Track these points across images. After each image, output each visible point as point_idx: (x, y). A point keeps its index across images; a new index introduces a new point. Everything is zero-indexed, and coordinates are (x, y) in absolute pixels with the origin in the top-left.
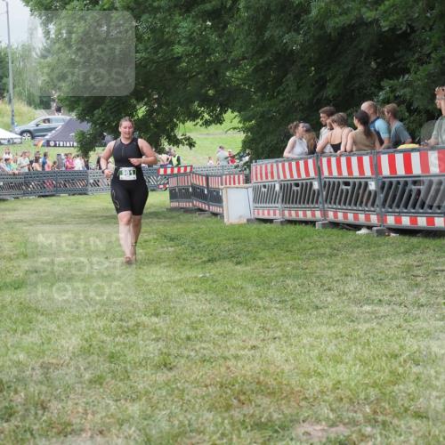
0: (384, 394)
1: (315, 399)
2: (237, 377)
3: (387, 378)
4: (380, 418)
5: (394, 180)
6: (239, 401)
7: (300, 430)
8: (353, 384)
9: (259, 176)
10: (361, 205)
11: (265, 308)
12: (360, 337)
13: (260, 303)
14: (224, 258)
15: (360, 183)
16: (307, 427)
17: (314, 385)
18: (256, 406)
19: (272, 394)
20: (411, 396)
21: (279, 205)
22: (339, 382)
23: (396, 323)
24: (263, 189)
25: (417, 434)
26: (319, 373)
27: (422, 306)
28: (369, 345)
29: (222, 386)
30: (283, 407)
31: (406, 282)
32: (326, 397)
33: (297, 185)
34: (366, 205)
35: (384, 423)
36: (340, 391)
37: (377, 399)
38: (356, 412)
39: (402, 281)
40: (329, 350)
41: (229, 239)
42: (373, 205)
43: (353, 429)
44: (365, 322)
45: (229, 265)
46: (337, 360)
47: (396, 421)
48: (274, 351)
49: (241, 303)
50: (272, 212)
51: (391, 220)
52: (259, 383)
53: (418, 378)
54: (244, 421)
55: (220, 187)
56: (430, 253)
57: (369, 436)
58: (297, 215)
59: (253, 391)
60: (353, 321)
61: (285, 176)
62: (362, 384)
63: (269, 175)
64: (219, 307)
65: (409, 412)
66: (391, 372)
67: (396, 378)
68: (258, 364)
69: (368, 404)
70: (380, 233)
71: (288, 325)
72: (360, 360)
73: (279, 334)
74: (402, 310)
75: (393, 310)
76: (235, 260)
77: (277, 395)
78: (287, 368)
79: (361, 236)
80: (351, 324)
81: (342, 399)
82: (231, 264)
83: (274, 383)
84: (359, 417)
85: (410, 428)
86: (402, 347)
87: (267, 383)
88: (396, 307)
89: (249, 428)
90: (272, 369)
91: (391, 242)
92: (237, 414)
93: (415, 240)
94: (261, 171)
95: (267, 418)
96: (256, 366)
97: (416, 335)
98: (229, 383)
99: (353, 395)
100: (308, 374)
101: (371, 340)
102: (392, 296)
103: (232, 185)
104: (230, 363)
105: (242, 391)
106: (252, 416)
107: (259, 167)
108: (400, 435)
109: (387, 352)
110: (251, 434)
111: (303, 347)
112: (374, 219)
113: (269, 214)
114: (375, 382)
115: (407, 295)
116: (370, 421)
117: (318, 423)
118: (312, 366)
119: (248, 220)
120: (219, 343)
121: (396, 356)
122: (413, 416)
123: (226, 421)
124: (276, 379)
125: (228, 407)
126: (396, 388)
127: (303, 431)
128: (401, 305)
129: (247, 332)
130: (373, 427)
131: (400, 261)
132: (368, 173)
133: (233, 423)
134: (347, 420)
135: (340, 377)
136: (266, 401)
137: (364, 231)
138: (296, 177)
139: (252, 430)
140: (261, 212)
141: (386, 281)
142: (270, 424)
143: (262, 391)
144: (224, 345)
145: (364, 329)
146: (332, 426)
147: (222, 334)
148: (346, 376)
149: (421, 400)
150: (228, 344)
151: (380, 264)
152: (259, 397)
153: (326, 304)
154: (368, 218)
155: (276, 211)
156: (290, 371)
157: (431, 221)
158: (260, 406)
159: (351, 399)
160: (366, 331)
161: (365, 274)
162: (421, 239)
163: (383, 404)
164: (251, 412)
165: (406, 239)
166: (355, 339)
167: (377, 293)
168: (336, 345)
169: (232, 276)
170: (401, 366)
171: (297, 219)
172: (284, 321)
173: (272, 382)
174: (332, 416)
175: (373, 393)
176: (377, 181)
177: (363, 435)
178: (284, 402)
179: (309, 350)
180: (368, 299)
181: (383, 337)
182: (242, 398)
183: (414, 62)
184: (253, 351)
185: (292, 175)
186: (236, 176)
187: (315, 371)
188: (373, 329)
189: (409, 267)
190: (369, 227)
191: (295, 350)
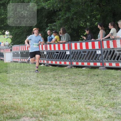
0: (46, 109)
1: (27, 111)
2: (6, 105)
3: (47, 105)
4: (44, 116)
5: (51, 51)
6: (6, 111)
7: (22, 119)
8: (37, 107)
9: (14, 49)
10: (42, 58)
11: (15, 86)
12: (40, 94)
13: (13, 85)
14: (4, 72)
15: (42, 52)
16: (24, 118)
17: (27, 107)
18: (11, 113)
19: (15, 109)
20: (53, 110)
21: (20, 58)
22: (34, 106)
23: (50, 90)
24: (15, 53)
25: (54, 120)
26: (28, 104)
27: (57, 85)
28: (42, 96)
29: (1, 107)
30: (18, 113)
31: (53, 79)
32: (30, 110)
33: (25, 52)
34: (43, 58)
35: (45, 117)
36: (34, 108)
37: (44, 111)
38: (38, 114)
39: (52, 78)
40: (31, 97)
41: (5, 67)
42: (45, 58)
43: (37, 119)
44: (42, 90)
45: (5, 74)
46: (33, 100)
47: (48, 116)
48: (16, 98)
49: (8, 85)
50: (18, 60)
51: (50, 62)
52: (12, 106)
53: (55, 105)
54: (7, 117)
55: (3, 52)
56: (60, 71)
57: (41, 120)
58: (25, 60)
59: (10, 109)
60: (38, 89)
61: (21, 50)
62: (40, 106)
63: (17, 49)
64: (2, 86)
65: (52, 114)
66: (48, 103)
67: (49, 105)
68: (12, 101)
69: (41, 112)
70: (47, 66)
71: (20, 90)
72: (40, 100)
73: (18, 93)
74: (52, 86)
75: (49, 86)
76: (7, 73)
77: (16, 110)
78: (20, 102)
79: (42, 66)
80: (38, 90)
81: (34, 111)
82: (6, 74)
83: (16, 106)
84: (39, 115)
85: (52, 118)
86: (51, 96)
87: (14, 107)
88: (50, 86)
89: (8, 119)
90: (15, 103)
91: (50, 68)
92: (5, 115)
93: (56, 68)
94: (15, 48)
95: (13, 116)
96: (11, 102)
97: (55, 93)
98: (3, 107)
99: (37, 109)
100: (26, 104)
101: (43, 95)
102: (49, 83)
103: (7, 52)
104: (4, 101)
105: (7, 109)
106: (9, 115)
107: (14, 47)
108: (49, 120)
109: (47, 98)
110: (9, 120)
111: (24, 97)
112: (45, 62)
113: (17, 60)
114: (43, 106)
115: (53, 82)
116: (41, 116)
117: (27, 117)
118: (26, 102)
119: (11, 61)
120: (1, 95)
121: (49, 99)
122: (53, 115)
123: (2, 117)
124: (16, 105)
125: (3, 113)
126: (49, 107)
127: (23, 119)
128: (51, 85)
129: (9, 93)
130: (42, 118)
131: (52, 73)
132: (44, 49)
133: (4, 118)
134: (35, 116)
135: (34, 105)
136: (13, 111)
137: (42, 65)
138: (24, 50)
139: (9, 119)
140: (15, 59)
141: (48, 79)
142: (14, 118)
143: (12, 108)
144: (2, 96)
145: (41, 92)
146: (31, 118)
147: (2, 93)
148: (36, 104)
149: (55, 110)
150: (4, 96)
151: (47, 74)
152: (12, 110)
153: (31, 85)
154: (44, 62)
155: (19, 59)
156: (20, 103)
157: (60, 63)
158: (12, 113)
159: (37, 111)
160: (42, 92)
161: (43, 77)
162: (58, 67)
163: (45, 112)
164: (9, 114)
165: (54, 67)
166: (39, 94)
167: (45, 82)
168: (33, 96)
169: (6, 77)
170: (51, 101)
171: (25, 61)
172: (20, 89)
173: (15, 106)
174: (31, 115)
175: (43, 109)
176: (46, 51)
177: (39, 120)
178: (18, 111)
179: (26, 97)
180: (43, 83)
181: (46, 94)
182: (7, 111)
183: (57, 20)
184: (10, 98)
185: (23, 50)
186: (8, 49)
187: (27, 103)
188: (44, 92)
189: (54, 75)
190: (44, 64)
191: (22, 97)
